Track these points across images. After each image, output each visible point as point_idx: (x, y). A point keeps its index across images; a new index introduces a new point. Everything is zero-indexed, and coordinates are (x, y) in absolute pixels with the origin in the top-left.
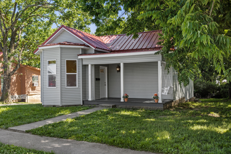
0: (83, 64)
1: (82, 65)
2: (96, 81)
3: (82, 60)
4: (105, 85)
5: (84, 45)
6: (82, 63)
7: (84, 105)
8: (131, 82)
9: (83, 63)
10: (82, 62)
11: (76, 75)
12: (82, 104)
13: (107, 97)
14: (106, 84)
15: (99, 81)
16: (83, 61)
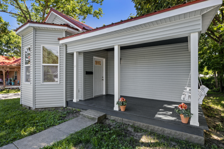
0: (68, 52)
1: (66, 53)
2: (86, 75)
3: (66, 47)
4: (103, 80)
5: (67, 25)
6: (66, 51)
7: (67, 107)
8: (133, 77)
9: (68, 50)
10: (66, 49)
11: (57, 66)
12: (65, 106)
13: (104, 93)
14: (104, 78)
15: (91, 75)
16: (68, 48)
